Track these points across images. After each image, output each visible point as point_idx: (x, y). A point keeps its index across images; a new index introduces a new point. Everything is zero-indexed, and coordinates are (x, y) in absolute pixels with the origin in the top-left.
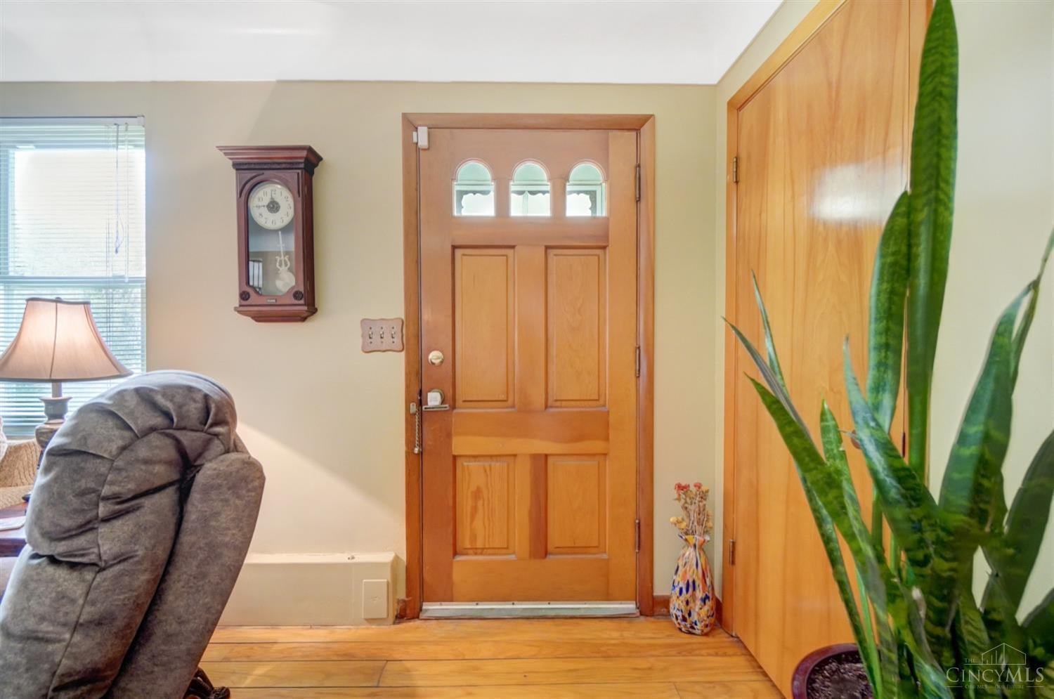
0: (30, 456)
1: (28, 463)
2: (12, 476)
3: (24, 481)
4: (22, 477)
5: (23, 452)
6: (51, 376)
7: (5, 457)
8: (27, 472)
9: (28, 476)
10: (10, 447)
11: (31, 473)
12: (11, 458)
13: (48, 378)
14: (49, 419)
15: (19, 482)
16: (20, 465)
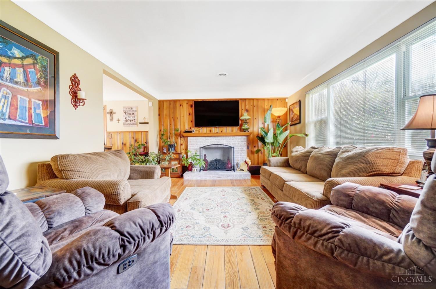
0: (418, 166)
1: (418, 169)
2: (411, 172)
3: (416, 176)
4: (415, 174)
5: (415, 164)
6: (431, 127)
7: (408, 165)
8: (417, 173)
9: (417, 174)
10: (410, 161)
11: (419, 173)
12: (411, 166)
13: (430, 128)
14: (429, 148)
15: (414, 176)
16: (414, 169)
